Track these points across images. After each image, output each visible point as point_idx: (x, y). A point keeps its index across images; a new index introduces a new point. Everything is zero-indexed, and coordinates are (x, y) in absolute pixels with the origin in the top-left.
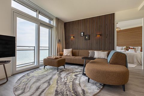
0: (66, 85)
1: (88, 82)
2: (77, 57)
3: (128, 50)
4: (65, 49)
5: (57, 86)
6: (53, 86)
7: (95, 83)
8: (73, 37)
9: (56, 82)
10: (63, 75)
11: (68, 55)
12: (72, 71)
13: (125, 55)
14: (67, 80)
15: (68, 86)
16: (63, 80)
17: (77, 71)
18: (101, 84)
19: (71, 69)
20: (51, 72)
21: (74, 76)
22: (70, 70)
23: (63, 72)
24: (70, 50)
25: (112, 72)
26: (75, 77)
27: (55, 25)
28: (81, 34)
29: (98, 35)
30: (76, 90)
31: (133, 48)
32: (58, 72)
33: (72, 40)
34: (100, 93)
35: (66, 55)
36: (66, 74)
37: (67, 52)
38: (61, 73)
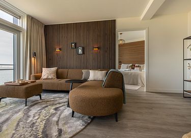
0: (33, 127)
1: (73, 116)
2: (63, 81)
3: (134, 69)
4: (45, 69)
5: (14, 131)
6: (6, 132)
7: (82, 117)
8: (60, 49)
9: (15, 124)
10: (34, 110)
11: (50, 77)
12: (52, 103)
13: (122, 74)
14: (37, 119)
15: (36, 128)
16: (30, 119)
17: (61, 101)
18: (89, 117)
19: (53, 99)
20: (11, 109)
21: (52, 111)
22: (50, 101)
23: (36, 106)
24: (54, 69)
25: (101, 98)
26: (55, 112)
27: (25, 27)
28: (72, 46)
29: (95, 48)
30: (47, 133)
31: (139, 66)
32: (27, 107)
33: (57, 54)
34: (85, 130)
35: (45, 77)
36: (39, 109)
37: (47, 73)
38: (31, 109)
